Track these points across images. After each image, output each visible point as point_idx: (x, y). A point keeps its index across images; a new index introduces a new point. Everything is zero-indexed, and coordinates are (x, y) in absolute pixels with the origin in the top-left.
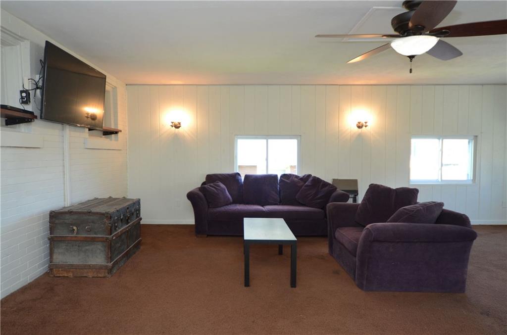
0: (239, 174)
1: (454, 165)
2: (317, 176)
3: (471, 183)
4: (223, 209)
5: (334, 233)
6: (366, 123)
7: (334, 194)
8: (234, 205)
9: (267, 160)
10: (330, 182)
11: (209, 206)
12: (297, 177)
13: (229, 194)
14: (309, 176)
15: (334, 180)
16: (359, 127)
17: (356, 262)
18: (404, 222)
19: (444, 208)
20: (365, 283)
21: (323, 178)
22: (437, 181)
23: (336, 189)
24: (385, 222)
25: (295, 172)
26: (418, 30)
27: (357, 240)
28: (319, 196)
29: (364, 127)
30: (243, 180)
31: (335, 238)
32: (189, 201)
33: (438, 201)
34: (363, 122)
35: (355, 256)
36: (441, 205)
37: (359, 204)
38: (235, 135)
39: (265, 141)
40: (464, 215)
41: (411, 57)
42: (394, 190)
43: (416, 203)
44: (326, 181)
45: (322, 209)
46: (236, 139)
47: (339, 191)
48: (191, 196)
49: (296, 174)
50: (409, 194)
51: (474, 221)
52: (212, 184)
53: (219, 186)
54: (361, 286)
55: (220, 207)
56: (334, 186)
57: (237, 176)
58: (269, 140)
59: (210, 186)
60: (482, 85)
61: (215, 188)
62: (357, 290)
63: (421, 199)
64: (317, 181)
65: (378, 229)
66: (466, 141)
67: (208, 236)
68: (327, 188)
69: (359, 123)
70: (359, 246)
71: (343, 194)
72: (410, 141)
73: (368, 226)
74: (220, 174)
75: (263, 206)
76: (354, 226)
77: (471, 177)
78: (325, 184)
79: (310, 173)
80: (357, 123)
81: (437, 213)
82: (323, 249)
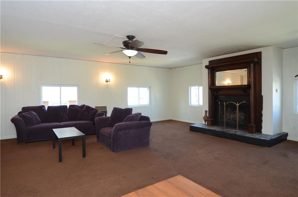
0: (44, 106)
1: (142, 98)
2: (88, 105)
3: (149, 105)
4: (36, 126)
5: (99, 131)
6: (110, 80)
7: (97, 113)
8: (42, 124)
9: (60, 98)
10: (94, 107)
11: (26, 125)
12: (77, 106)
13: (39, 117)
14: (84, 105)
15: (96, 107)
16: (107, 82)
17: (111, 141)
18: (129, 121)
19: (142, 115)
20: (115, 149)
21: (91, 106)
22: (138, 105)
23: (98, 111)
24: (122, 122)
25: (76, 104)
26: (132, 48)
27: (111, 132)
28: (90, 115)
29: (109, 82)
30: (46, 109)
31: (100, 133)
32: (12, 123)
33: (140, 112)
34: (108, 79)
35: (110, 139)
36: (141, 114)
37: (109, 117)
38: (41, 84)
39: (59, 87)
40: (148, 117)
41: (130, 57)
42: (124, 109)
43: (132, 114)
44: (93, 107)
45: (91, 121)
46: (41, 86)
47: (99, 112)
48: (13, 120)
49: (77, 105)
50: (129, 110)
51: (152, 121)
52: (27, 113)
53: (33, 113)
54: (113, 151)
55: (34, 125)
56: (97, 110)
57: (43, 107)
58: (62, 87)
59: (26, 114)
60: (151, 67)
61: (30, 115)
62: (112, 153)
63: (134, 112)
64: (88, 108)
65: (120, 125)
66: (147, 89)
67: (26, 143)
68: (93, 111)
69: (107, 80)
70: (112, 135)
71: (102, 113)
72: (127, 89)
73: (116, 125)
74: (32, 107)
75: (59, 123)
76: (108, 127)
77: (149, 103)
78: (92, 109)
79: (84, 104)
80: (105, 80)
81: (139, 117)
82: (94, 139)
